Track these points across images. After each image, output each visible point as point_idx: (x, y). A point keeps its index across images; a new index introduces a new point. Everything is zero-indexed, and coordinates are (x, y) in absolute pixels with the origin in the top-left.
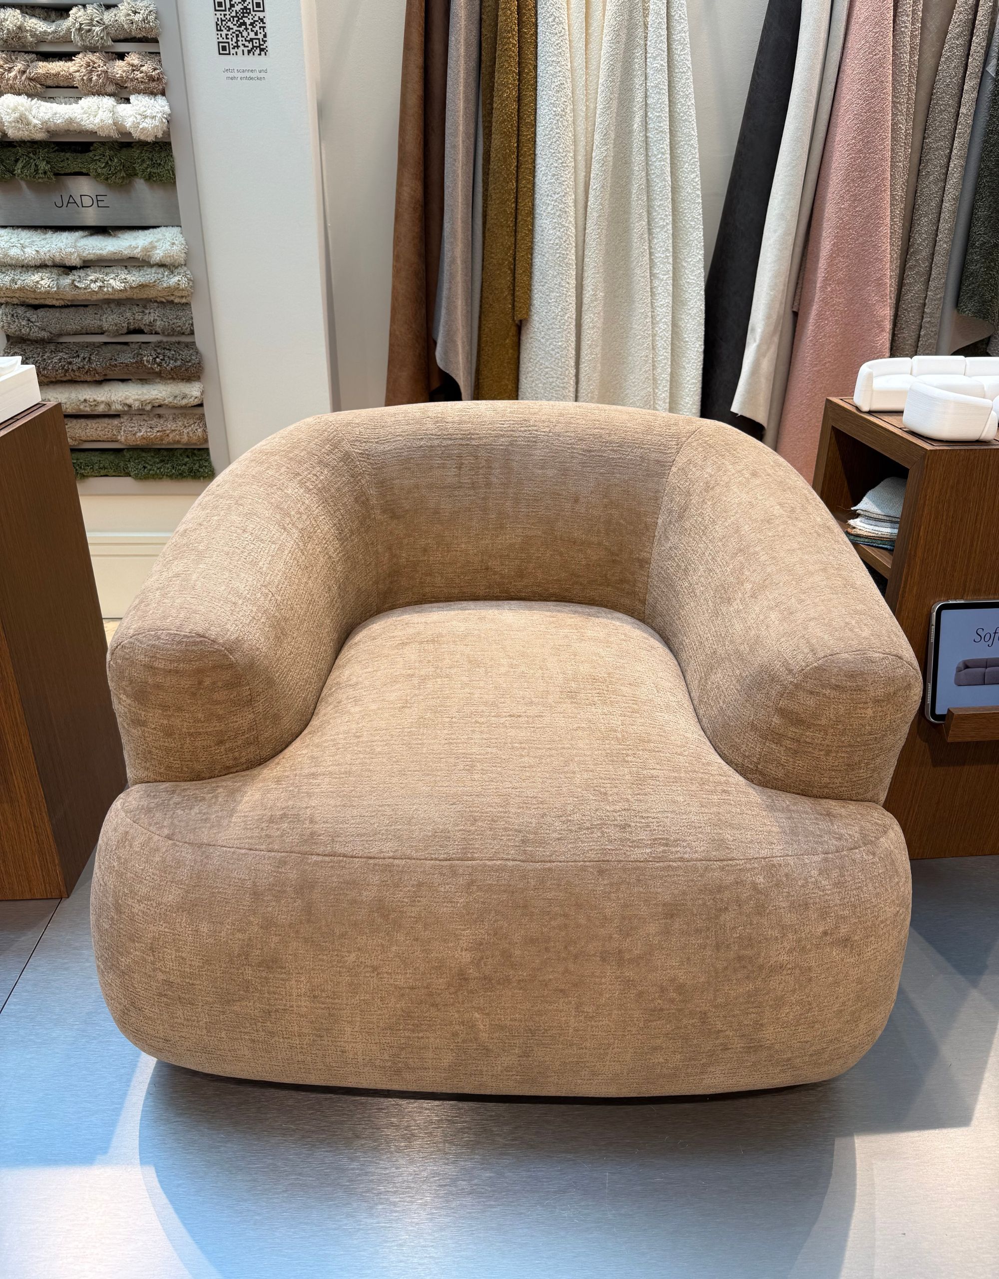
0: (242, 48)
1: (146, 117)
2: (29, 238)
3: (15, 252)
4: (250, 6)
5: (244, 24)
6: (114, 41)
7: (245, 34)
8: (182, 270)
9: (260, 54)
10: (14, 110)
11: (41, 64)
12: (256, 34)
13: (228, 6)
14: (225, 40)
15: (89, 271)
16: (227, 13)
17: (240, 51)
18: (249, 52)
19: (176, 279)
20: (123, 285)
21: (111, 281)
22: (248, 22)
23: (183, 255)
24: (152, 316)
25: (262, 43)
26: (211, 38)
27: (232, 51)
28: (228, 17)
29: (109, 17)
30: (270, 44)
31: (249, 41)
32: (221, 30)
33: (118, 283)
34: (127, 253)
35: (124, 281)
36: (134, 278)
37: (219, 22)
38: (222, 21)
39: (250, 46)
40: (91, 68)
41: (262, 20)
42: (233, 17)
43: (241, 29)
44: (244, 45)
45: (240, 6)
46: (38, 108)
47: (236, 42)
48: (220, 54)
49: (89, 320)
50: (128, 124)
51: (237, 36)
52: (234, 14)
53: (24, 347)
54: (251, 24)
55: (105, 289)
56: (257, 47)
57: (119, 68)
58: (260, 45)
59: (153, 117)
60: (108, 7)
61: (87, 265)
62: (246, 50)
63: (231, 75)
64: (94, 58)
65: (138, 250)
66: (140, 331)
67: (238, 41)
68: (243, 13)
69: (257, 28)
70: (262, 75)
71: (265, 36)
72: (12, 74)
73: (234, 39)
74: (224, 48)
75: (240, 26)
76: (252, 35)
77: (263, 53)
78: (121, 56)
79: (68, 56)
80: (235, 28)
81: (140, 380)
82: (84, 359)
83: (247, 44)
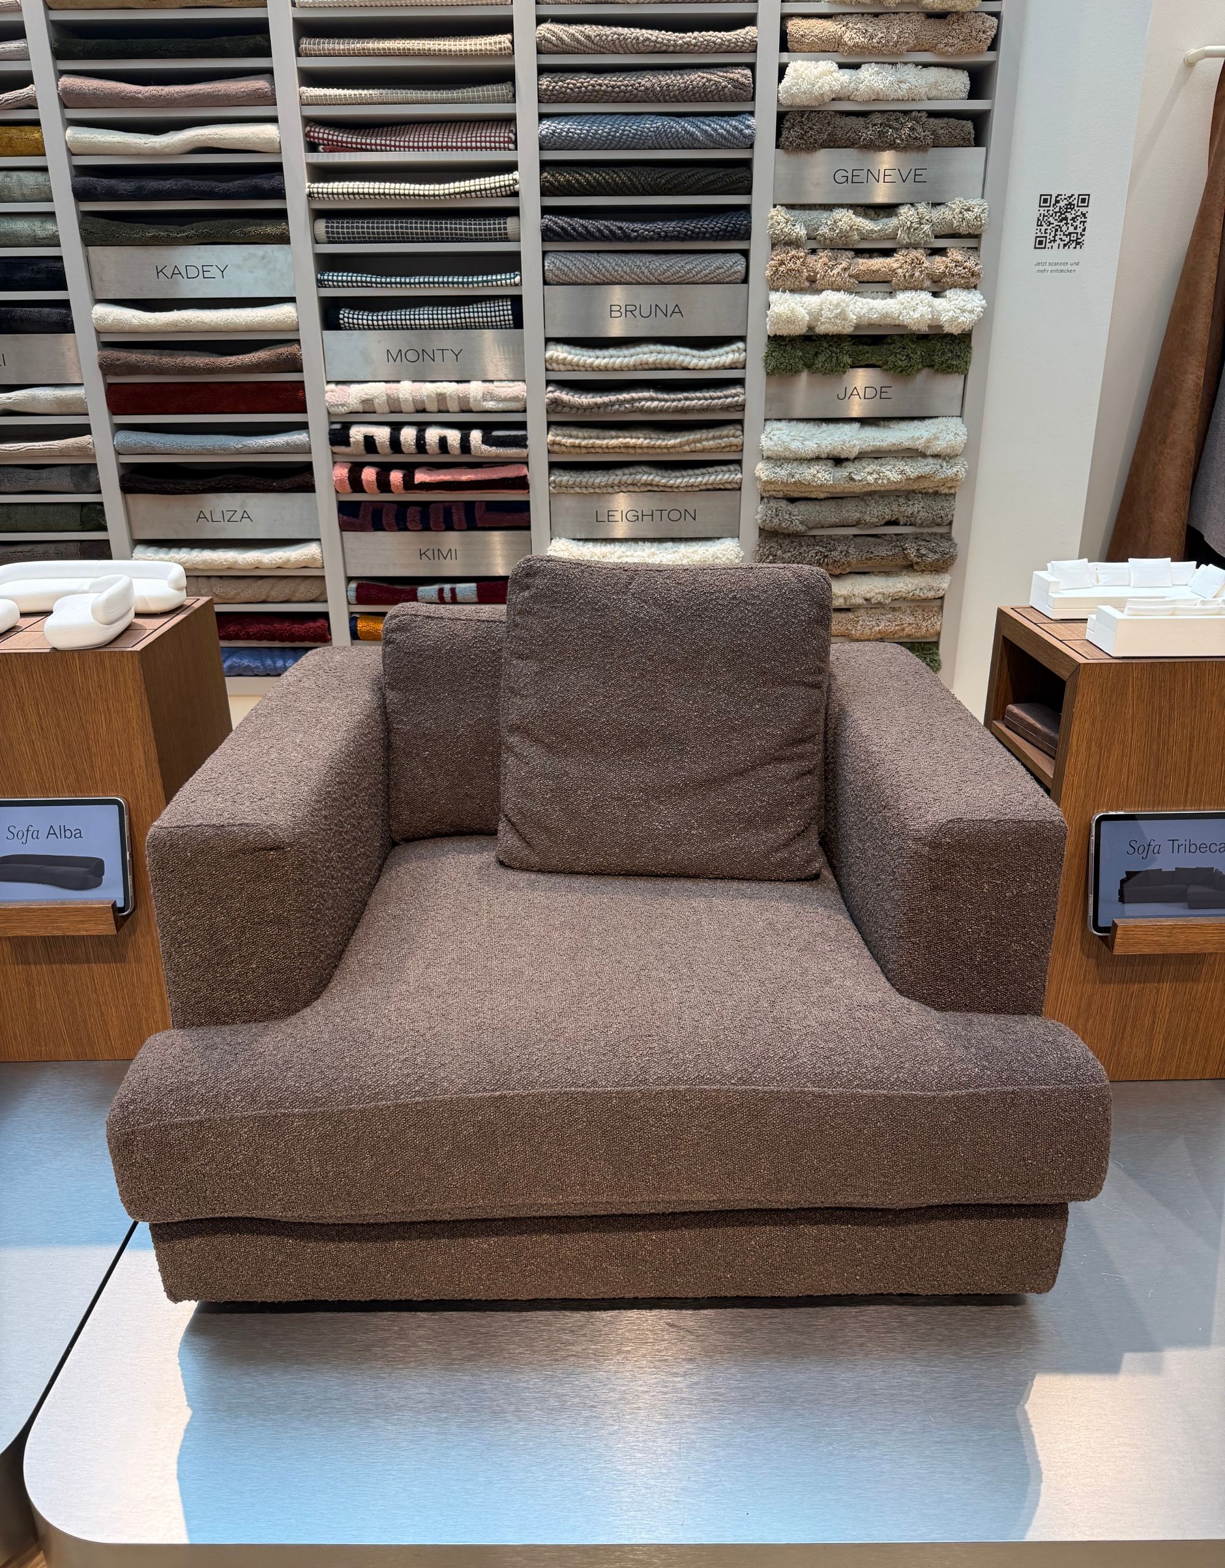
0: (1059, 241)
1: (963, 311)
2: (809, 431)
3: (795, 445)
4: (1075, 202)
5: (1066, 219)
6: (936, 237)
7: (1064, 228)
8: (960, 460)
9: (1075, 248)
10: (838, 305)
11: (861, 261)
12: (1076, 228)
13: (1053, 202)
14: (1043, 235)
15: (864, 463)
16: (1051, 208)
17: (1055, 245)
18: (1065, 245)
19: (955, 470)
20: (900, 476)
21: (888, 473)
22: (1070, 216)
23: (963, 446)
24: (916, 508)
25: (1079, 237)
26: (1031, 231)
27: (1048, 245)
28: (1051, 212)
29: (936, 214)
30: (1086, 239)
31: (1067, 235)
32: (1041, 225)
33: (895, 475)
34: (907, 444)
35: (902, 472)
36: (913, 469)
37: (1041, 218)
38: (1044, 216)
39: (1067, 240)
40: (916, 263)
41: (1084, 215)
42: (1056, 213)
43: (1061, 224)
44: (1061, 239)
45: (1065, 202)
46: (855, 303)
47: (1054, 237)
48: (1035, 248)
49: (851, 512)
50: (944, 318)
51: (1056, 230)
52: (1057, 210)
53: (780, 541)
54: (1073, 219)
55: (880, 481)
56: (1073, 241)
57: (939, 264)
58: (1077, 239)
59: (972, 312)
60: (935, 205)
61: (862, 456)
62: (1062, 244)
63: (1041, 268)
64: (918, 255)
65: (922, 441)
66: (894, 523)
67: (1056, 235)
68: (1067, 208)
69: (1078, 223)
70: (1074, 267)
71: (1084, 230)
72: (835, 272)
73: (1053, 234)
74: (1041, 243)
75: (1061, 221)
76: (1071, 229)
77: (1078, 246)
78: (941, 252)
79: (887, 253)
80: (1056, 223)
81: (885, 572)
82: (841, 552)
83: (1064, 238)
